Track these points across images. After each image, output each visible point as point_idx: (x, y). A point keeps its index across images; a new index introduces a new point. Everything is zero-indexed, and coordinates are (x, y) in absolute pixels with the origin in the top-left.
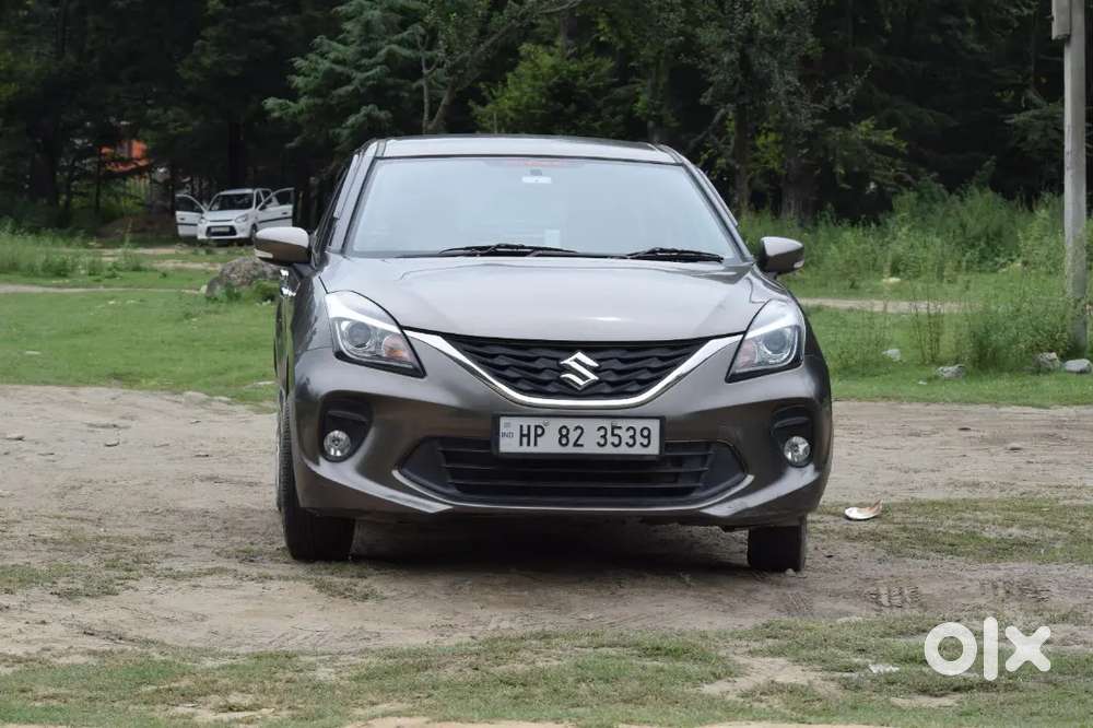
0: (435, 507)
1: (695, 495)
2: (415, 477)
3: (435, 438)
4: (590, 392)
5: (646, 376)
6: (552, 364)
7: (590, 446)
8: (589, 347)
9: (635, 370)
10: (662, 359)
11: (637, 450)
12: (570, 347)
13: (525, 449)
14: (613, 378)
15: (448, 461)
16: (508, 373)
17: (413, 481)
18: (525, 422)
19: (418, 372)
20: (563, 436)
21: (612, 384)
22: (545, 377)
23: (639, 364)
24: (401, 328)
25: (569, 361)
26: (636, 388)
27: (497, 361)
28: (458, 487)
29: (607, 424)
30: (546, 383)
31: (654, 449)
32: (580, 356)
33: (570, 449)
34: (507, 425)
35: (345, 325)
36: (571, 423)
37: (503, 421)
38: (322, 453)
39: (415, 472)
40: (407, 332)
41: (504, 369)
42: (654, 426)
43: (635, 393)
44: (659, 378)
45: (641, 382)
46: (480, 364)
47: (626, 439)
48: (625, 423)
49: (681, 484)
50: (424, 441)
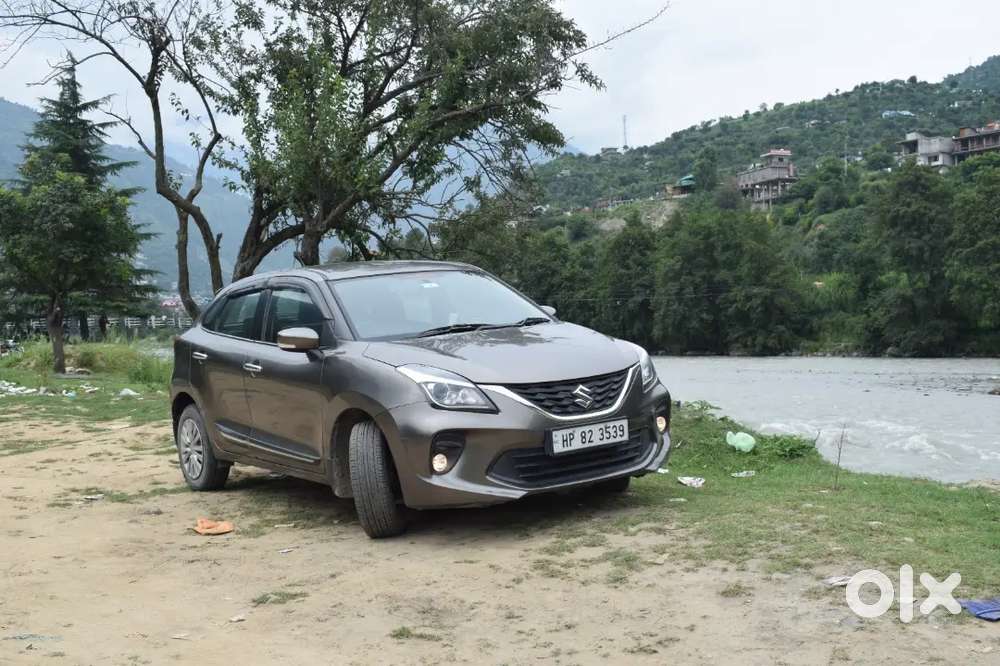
0: (517, 493)
1: (637, 461)
2: (505, 479)
3: (509, 450)
4: (591, 408)
6: (567, 394)
7: (597, 442)
9: (607, 391)
10: (617, 383)
11: (619, 439)
12: (575, 383)
13: (566, 449)
14: (598, 398)
15: (518, 463)
16: (546, 403)
17: (498, 479)
18: (564, 432)
19: (495, 411)
20: (583, 436)
21: (598, 402)
22: (565, 403)
23: (607, 388)
24: (475, 384)
25: (577, 391)
26: (609, 403)
27: (537, 397)
28: (523, 478)
29: (602, 426)
30: (566, 406)
31: (626, 437)
32: (581, 387)
33: (587, 445)
34: (555, 436)
35: (431, 386)
36: (586, 429)
37: (554, 434)
38: (432, 471)
39: (500, 474)
40: (480, 386)
41: (542, 401)
42: (625, 423)
43: (611, 405)
44: (618, 394)
45: (611, 398)
46: (530, 400)
47: (613, 434)
48: (611, 424)
49: (630, 455)
50: (504, 453)
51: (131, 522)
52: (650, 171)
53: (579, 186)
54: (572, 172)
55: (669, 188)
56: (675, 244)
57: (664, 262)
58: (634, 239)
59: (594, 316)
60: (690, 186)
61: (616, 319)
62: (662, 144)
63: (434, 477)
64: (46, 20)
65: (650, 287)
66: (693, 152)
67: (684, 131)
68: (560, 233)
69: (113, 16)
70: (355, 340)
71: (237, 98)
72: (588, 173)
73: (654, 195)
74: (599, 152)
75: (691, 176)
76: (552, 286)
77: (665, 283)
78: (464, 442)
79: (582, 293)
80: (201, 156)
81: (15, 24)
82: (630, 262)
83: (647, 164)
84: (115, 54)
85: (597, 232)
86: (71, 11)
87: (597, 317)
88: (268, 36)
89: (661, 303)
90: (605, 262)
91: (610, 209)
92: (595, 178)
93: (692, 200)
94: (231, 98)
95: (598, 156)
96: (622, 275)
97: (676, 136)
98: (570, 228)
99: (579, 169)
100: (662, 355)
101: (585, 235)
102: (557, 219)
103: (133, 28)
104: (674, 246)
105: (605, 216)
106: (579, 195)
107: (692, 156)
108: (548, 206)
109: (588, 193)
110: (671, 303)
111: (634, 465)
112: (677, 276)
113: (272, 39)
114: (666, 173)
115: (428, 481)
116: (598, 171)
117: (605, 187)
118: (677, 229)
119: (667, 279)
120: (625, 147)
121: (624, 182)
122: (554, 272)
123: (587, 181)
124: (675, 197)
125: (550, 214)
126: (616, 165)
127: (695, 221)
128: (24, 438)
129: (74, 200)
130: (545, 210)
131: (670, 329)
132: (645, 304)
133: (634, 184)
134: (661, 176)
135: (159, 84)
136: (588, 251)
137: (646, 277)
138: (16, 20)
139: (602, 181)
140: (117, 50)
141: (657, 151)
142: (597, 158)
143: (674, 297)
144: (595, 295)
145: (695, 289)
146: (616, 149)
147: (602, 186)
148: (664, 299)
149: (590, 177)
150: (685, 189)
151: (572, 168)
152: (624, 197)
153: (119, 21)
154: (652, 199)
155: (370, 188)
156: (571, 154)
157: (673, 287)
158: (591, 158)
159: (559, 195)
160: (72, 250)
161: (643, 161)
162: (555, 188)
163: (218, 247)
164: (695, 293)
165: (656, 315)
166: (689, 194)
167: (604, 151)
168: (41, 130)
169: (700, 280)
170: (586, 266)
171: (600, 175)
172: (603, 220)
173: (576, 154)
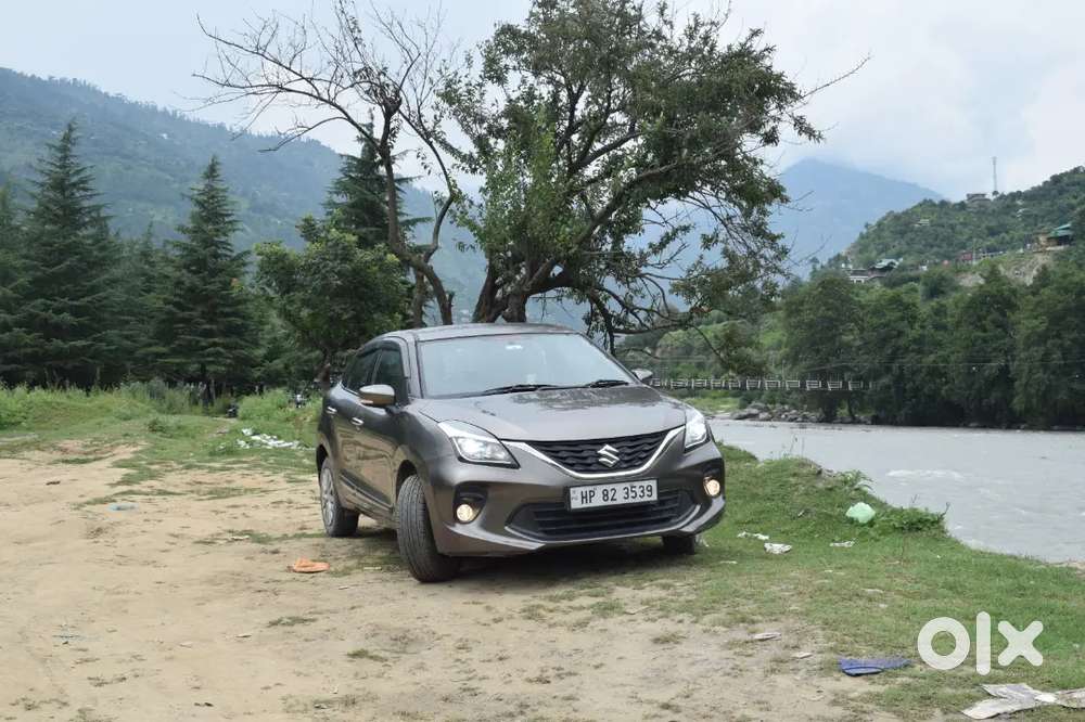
0: (534, 545)
1: (673, 521)
2: (525, 531)
3: (529, 504)
4: (616, 468)
5: (644, 455)
6: (593, 453)
7: (620, 500)
8: (611, 441)
9: (636, 452)
10: (650, 444)
11: (646, 499)
12: (601, 442)
13: (585, 505)
14: (626, 458)
15: (537, 517)
16: (568, 461)
17: (516, 530)
18: (583, 489)
19: (515, 466)
20: (605, 494)
21: (627, 462)
22: (589, 461)
23: (638, 448)
24: (500, 440)
25: (602, 451)
26: (639, 463)
27: (560, 455)
28: (545, 532)
29: (628, 485)
30: (590, 465)
31: (654, 497)
32: (608, 447)
33: (610, 503)
34: (574, 492)
35: (461, 441)
36: (609, 487)
37: (572, 490)
38: (456, 520)
39: (519, 526)
40: (504, 442)
41: (565, 458)
42: (653, 484)
43: (639, 466)
44: (650, 456)
45: (641, 459)
46: (551, 457)
47: (639, 493)
48: (637, 484)
49: (666, 515)
50: (524, 506)
51: (247, 558)
52: (1023, 220)
53: (941, 237)
54: (932, 221)
55: (1042, 239)
56: (1040, 302)
57: (1026, 323)
58: (993, 296)
59: (947, 383)
60: (1067, 236)
61: (970, 387)
62: (1039, 188)
63: (458, 525)
64: (282, 88)
65: (1009, 351)
66: (1076, 198)
67: (1066, 174)
68: (914, 290)
69: (347, 82)
70: (422, 397)
71: (476, 156)
72: (951, 222)
73: (1025, 247)
74: (964, 198)
75: (1068, 225)
76: (898, 349)
77: (1028, 347)
78: (486, 494)
79: (932, 357)
80: (439, 212)
81: (254, 93)
82: (987, 323)
83: (1020, 211)
84: (349, 119)
85: (956, 289)
86: (306, 79)
87: (949, 385)
88: (510, 92)
89: (1022, 371)
90: (958, 324)
91: (975, 263)
92: (958, 228)
93: (1069, 253)
94: (471, 156)
95: (963, 202)
96: (977, 339)
97: (1056, 179)
98: (925, 284)
99: (941, 218)
100: (1025, 429)
101: (943, 292)
102: (912, 274)
103: (367, 92)
104: (1038, 303)
105: (965, 271)
106: (939, 247)
107: (1074, 202)
108: (901, 260)
109: (950, 245)
110: (1034, 371)
111: (669, 526)
112: (1042, 338)
113: (514, 97)
114: (1042, 222)
115: (452, 529)
116: (962, 220)
117: (970, 238)
118: (1044, 286)
119: (1029, 343)
120: (995, 193)
121: (992, 232)
122: (900, 334)
123: (950, 231)
124: (1048, 249)
125: (902, 268)
126: (984, 213)
127: (1065, 276)
128: (233, 486)
129: (346, 258)
130: (897, 263)
131: (1034, 401)
132: (1005, 370)
133: (1003, 234)
134: (1036, 225)
135: (392, 147)
136: (940, 311)
137: (1007, 340)
138: (255, 90)
139: (966, 230)
140: (350, 115)
141: (1034, 196)
142: (962, 206)
143: (1037, 364)
144: (946, 360)
145: (1063, 354)
146: (983, 195)
147: (965, 237)
148: (1026, 367)
149: (952, 227)
150: (1061, 240)
151: (932, 218)
152: (991, 250)
153: (352, 86)
154: (1021, 251)
155: (571, 248)
156: (930, 201)
157: (1037, 352)
158: (955, 205)
159: (917, 247)
160: (343, 306)
161: (1016, 208)
162: (912, 240)
163: (450, 306)
164: (1065, 359)
165: (1017, 384)
166: (1067, 246)
167: (970, 197)
168: (341, 187)
169: (1069, 342)
170: (938, 327)
171: (964, 224)
172: (964, 275)
173: (937, 202)
